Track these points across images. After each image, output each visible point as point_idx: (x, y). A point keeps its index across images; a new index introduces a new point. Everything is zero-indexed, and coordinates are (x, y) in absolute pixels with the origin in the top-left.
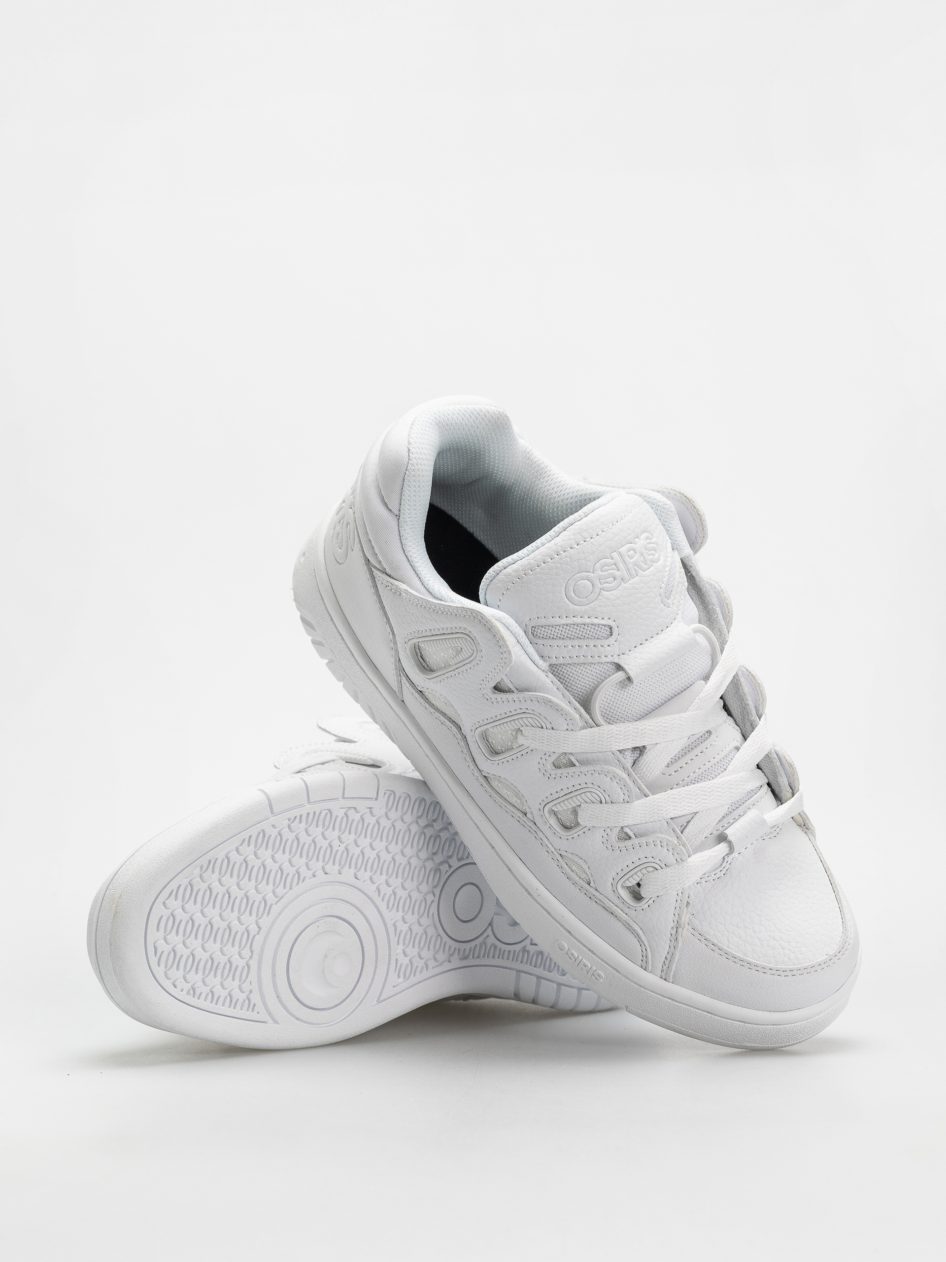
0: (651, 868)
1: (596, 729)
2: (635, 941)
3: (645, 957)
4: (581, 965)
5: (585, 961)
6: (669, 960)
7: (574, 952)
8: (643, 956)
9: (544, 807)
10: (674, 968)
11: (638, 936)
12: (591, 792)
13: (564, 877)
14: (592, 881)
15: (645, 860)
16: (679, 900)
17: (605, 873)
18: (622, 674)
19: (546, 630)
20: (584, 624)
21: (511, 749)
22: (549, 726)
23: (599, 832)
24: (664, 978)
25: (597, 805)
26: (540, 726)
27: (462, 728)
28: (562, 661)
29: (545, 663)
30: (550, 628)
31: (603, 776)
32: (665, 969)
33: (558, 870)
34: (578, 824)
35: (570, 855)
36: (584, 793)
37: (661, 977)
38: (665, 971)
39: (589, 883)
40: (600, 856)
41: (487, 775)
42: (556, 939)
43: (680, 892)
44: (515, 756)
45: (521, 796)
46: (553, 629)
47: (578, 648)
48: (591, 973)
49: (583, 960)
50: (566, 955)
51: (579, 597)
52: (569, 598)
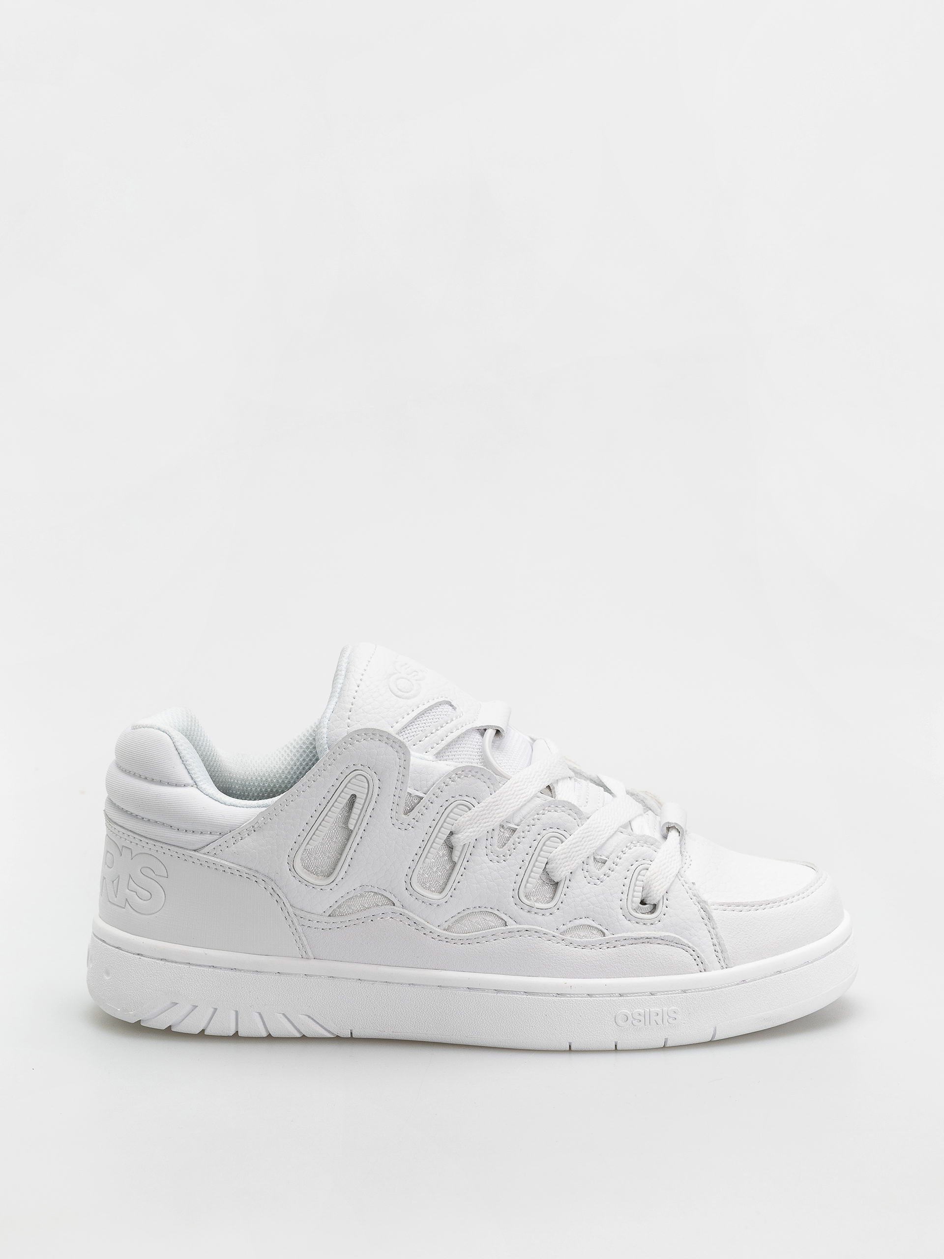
0: (643, 871)
1: (511, 781)
2: (679, 950)
3: (697, 959)
6: (717, 945)
7: (637, 1010)
8: (695, 960)
9: (518, 895)
10: (726, 949)
11: (678, 944)
12: (548, 839)
13: (579, 949)
14: (605, 931)
15: (634, 867)
16: (684, 883)
17: (611, 909)
18: (490, 733)
19: (407, 732)
20: (430, 708)
21: (455, 864)
22: (474, 802)
23: (579, 875)
24: (725, 966)
25: (561, 847)
26: (467, 809)
27: (395, 901)
28: (440, 747)
29: (430, 756)
30: (408, 728)
31: (548, 814)
32: (720, 957)
33: (571, 948)
34: (556, 884)
35: (570, 925)
36: (544, 845)
37: (722, 968)
38: (722, 959)
39: (604, 935)
40: (596, 896)
41: (446, 925)
42: (614, 1014)
43: (680, 877)
44: (462, 869)
45: (490, 911)
46: (411, 727)
47: (442, 730)
48: (666, 1017)
49: (651, 1010)
50: (633, 1021)
51: (407, 692)
52: (401, 696)
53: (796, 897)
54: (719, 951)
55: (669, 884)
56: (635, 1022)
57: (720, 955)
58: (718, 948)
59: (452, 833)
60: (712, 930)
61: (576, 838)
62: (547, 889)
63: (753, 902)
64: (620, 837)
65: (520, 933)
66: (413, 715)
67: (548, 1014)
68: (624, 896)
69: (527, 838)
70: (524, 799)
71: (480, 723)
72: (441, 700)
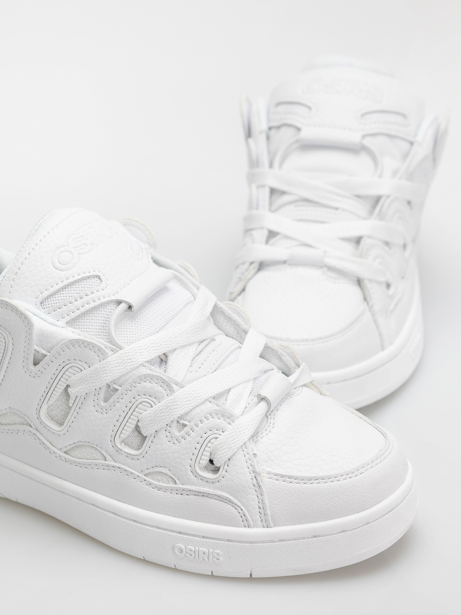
0: (213, 440)
1: (122, 351)
2: (229, 507)
3: (243, 516)
4: (201, 554)
5: (201, 549)
6: (262, 508)
7: (190, 547)
8: (241, 517)
9: (114, 440)
10: (269, 512)
11: (230, 502)
12: (141, 403)
13: (156, 490)
14: (177, 481)
15: (206, 436)
16: (246, 454)
17: (182, 465)
18: (123, 306)
19: (52, 299)
20: (77, 281)
21: (70, 408)
22: (86, 366)
23: (163, 435)
24: (265, 525)
25: (150, 410)
26: (79, 371)
27: (32, 424)
28: (73, 315)
29: (62, 322)
30: (54, 296)
31: (143, 384)
32: (263, 518)
33: (149, 488)
34: (144, 438)
35: (152, 470)
36: (137, 407)
37: (264, 527)
38: (264, 520)
39: (176, 483)
40: (172, 453)
41: (65, 449)
42: (173, 546)
43: (244, 448)
44: (75, 413)
45: (95, 446)
46: (57, 296)
47: (80, 300)
48: (211, 557)
49: (200, 549)
50: (186, 554)
51: (65, 265)
52: (58, 268)
53: (344, 477)
54: (263, 513)
55: (232, 454)
56: (188, 555)
57: (262, 516)
58: (262, 511)
59: (68, 386)
60: (260, 496)
61: (163, 406)
62: (136, 440)
63: (303, 477)
64: (209, 405)
65: (115, 469)
66: (61, 285)
67: (128, 532)
68: (194, 458)
69: (124, 400)
70: (130, 367)
71: (119, 297)
72: (92, 273)
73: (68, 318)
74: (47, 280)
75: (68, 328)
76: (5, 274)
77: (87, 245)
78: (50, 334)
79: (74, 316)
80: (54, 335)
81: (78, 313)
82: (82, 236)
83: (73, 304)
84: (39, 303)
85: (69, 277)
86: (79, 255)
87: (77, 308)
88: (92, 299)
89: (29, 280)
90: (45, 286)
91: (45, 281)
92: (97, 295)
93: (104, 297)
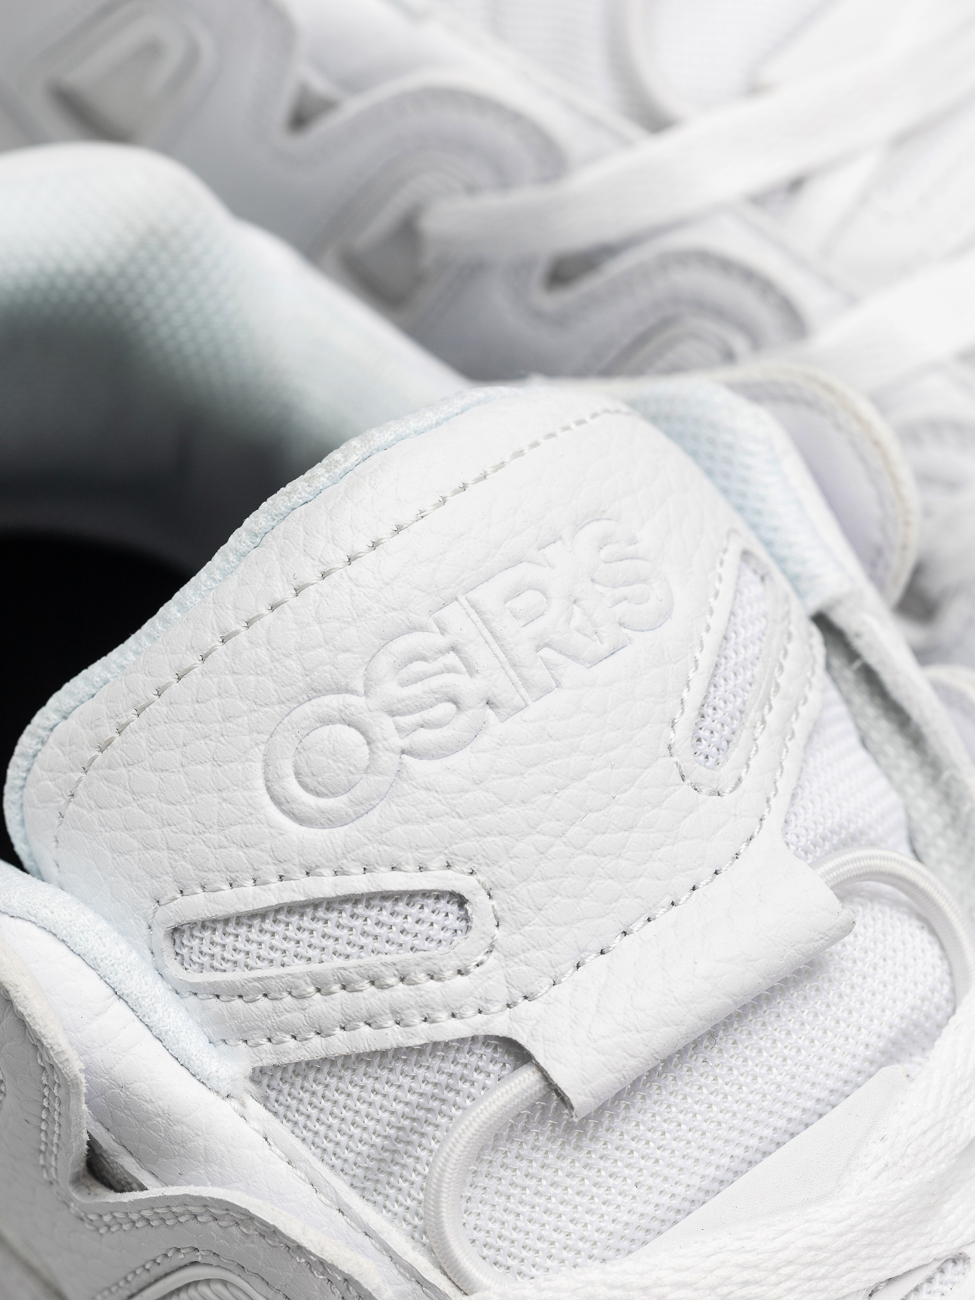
19: (219, 937)
28: (291, 1052)
46: (243, 930)
47: (341, 995)
51: (318, 794)
52: (283, 800)
71: (524, 1027)
72: (434, 879)
73: (267, 1055)
74: (221, 847)
75: (255, 1108)
76: (73, 704)
77: (458, 708)
78: (159, 1119)
79: (294, 1058)
80: (175, 1128)
81: (316, 1047)
82: (453, 649)
83: (306, 1003)
84: (163, 933)
85: (317, 867)
86: (404, 756)
87: (317, 1026)
88: (394, 1012)
89: (143, 808)
90: (205, 871)
91: (209, 847)
92: (421, 996)
93: (456, 1012)
